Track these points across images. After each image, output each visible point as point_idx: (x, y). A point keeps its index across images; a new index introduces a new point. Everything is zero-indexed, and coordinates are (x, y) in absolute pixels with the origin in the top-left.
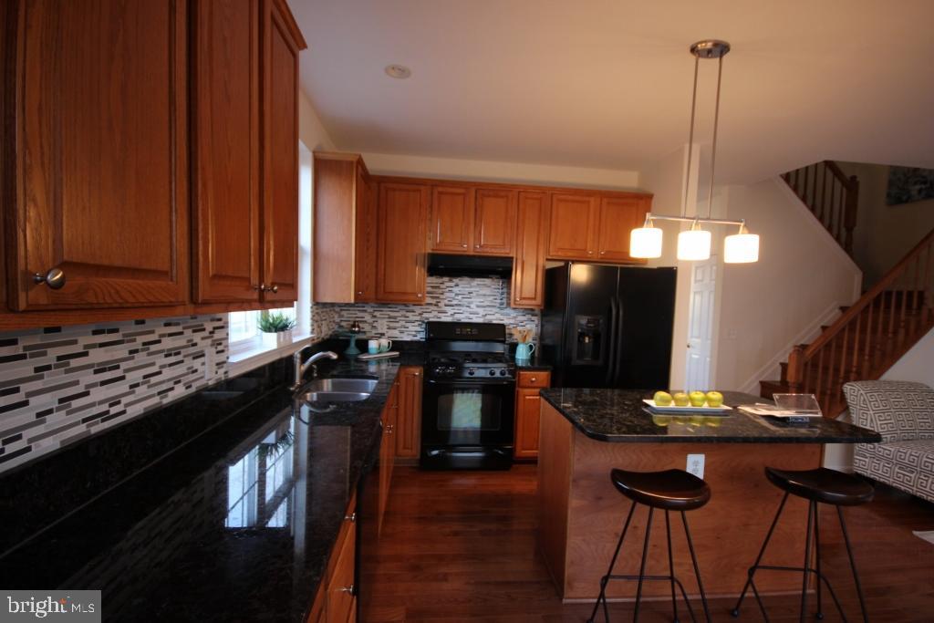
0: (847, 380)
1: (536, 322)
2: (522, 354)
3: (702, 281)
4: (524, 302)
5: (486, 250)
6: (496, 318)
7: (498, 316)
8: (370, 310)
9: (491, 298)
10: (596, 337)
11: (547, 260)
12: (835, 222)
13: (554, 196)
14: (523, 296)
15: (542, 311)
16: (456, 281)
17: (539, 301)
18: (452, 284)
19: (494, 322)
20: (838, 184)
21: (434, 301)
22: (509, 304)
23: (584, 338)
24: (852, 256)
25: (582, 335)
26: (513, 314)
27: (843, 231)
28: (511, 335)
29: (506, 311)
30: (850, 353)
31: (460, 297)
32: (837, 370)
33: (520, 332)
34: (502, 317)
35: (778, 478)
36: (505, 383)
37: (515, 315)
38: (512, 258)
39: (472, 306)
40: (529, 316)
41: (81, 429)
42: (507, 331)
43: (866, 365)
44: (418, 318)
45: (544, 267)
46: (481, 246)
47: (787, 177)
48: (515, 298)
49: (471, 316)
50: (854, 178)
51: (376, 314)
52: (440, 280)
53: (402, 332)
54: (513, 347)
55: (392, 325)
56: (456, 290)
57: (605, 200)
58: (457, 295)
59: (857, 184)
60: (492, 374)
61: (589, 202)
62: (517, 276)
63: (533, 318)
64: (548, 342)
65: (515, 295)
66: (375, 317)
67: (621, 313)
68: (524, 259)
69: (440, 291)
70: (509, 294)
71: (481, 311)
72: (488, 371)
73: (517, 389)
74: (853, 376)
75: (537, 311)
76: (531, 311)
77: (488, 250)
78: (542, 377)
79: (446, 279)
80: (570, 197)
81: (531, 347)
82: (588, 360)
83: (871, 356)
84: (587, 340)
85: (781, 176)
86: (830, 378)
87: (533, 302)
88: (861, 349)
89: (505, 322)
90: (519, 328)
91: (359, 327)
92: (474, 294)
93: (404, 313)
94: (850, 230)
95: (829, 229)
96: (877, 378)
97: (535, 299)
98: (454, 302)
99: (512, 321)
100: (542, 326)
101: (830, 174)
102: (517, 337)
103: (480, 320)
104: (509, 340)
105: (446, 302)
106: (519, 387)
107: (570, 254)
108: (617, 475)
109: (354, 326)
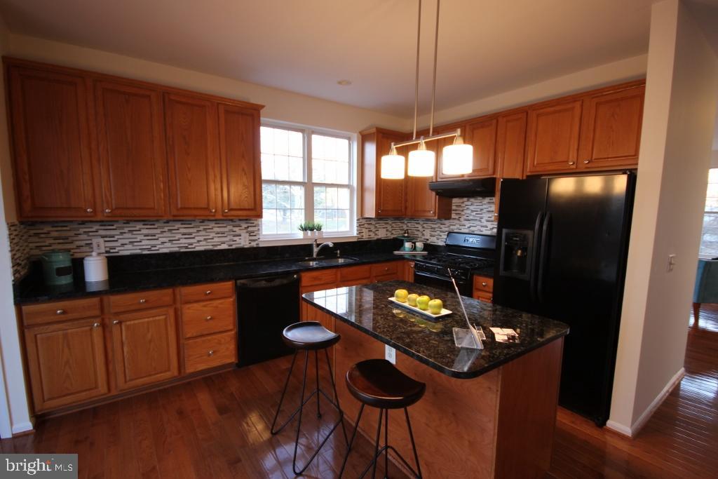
8: (421, 223)
11: (527, 176)
16: (472, 200)
18: (469, 203)
21: (457, 217)
31: (474, 213)
38: (495, 178)
39: (483, 220)
41: (177, 249)
44: (447, 229)
51: (425, 225)
52: (461, 200)
53: (438, 239)
55: (433, 233)
56: (472, 208)
58: (472, 211)
66: (423, 227)
67: (545, 228)
69: (461, 209)
79: (465, 199)
82: (514, 272)
84: (519, 254)
91: (408, 233)
92: (485, 211)
93: (439, 225)
98: (471, 217)
105: (465, 217)
106: (475, 289)
109: (405, 233)
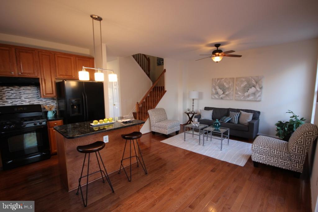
0: (149, 109)
1: (56, 102)
2: (50, 115)
3: (116, 85)
4: (48, 95)
5: (25, 75)
6: (36, 102)
7: (37, 101)
9: (32, 95)
10: (78, 106)
11: (56, 79)
12: (146, 69)
13: (56, 55)
14: (47, 93)
15: (57, 98)
16: (11, 88)
17: (55, 94)
18: (9, 89)
19: (35, 104)
20: (146, 59)
22: (41, 96)
23: (74, 107)
24: (150, 78)
25: (73, 106)
26: (44, 100)
27: (148, 72)
28: (45, 108)
29: (40, 99)
30: (149, 103)
32: (147, 107)
33: (48, 107)
34: (39, 102)
35: (123, 137)
36: (42, 127)
37: (45, 100)
38: (39, 78)
39: (22, 98)
40: (52, 100)
42: (42, 107)
43: (152, 105)
45: (55, 82)
46: (21, 73)
47: (134, 56)
48: (43, 94)
49: (22, 102)
50: (149, 58)
52: (2, 88)
54: (46, 113)
56: (12, 92)
57: (77, 58)
58: (12, 94)
59: (149, 60)
60: (35, 124)
61: (71, 58)
62: (43, 86)
63: (54, 101)
64: (62, 109)
65: (43, 93)
67: (86, 97)
68: (45, 78)
69: (3, 93)
70: (40, 92)
71: (27, 100)
72: (33, 124)
73: (48, 128)
74: (150, 108)
75: (55, 98)
76: (53, 99)
77: (26, 75)
78: (60, 122)
79: (5, 87)
80: (63, 56)
81: (54, 112)
82: (76, 114)
83: (153, 103)
84: (75, 107)
85: (132, 56)
86: (145, 109)
87: (52, 95)
88: (151, 101)
89: (41, 103)
90: (48, 105)
94: (149, 71)
95: (145, 71)
96: (154, 108)
97: (53, 94)
99: (44, 103)
100: (58, 104)
101: (144, 56)
102: (47, 109)
103: (28, 104)
104: (43, 110)
106: (49, 127)
107: (66, 77)
108: (79, 147)
